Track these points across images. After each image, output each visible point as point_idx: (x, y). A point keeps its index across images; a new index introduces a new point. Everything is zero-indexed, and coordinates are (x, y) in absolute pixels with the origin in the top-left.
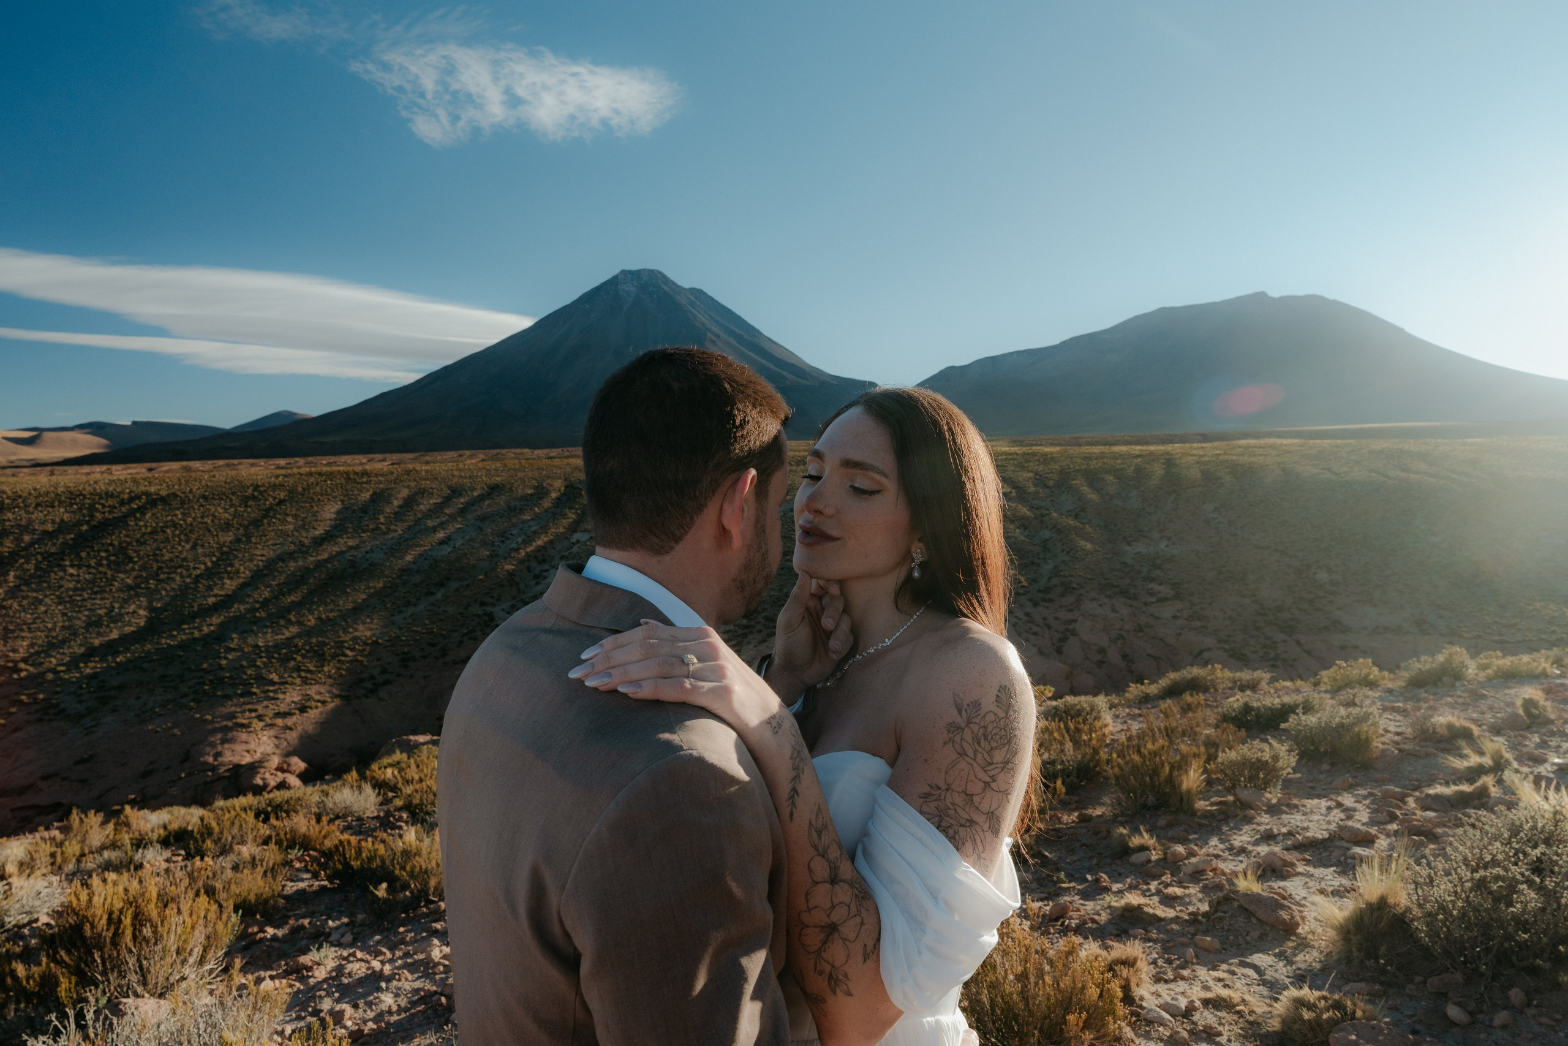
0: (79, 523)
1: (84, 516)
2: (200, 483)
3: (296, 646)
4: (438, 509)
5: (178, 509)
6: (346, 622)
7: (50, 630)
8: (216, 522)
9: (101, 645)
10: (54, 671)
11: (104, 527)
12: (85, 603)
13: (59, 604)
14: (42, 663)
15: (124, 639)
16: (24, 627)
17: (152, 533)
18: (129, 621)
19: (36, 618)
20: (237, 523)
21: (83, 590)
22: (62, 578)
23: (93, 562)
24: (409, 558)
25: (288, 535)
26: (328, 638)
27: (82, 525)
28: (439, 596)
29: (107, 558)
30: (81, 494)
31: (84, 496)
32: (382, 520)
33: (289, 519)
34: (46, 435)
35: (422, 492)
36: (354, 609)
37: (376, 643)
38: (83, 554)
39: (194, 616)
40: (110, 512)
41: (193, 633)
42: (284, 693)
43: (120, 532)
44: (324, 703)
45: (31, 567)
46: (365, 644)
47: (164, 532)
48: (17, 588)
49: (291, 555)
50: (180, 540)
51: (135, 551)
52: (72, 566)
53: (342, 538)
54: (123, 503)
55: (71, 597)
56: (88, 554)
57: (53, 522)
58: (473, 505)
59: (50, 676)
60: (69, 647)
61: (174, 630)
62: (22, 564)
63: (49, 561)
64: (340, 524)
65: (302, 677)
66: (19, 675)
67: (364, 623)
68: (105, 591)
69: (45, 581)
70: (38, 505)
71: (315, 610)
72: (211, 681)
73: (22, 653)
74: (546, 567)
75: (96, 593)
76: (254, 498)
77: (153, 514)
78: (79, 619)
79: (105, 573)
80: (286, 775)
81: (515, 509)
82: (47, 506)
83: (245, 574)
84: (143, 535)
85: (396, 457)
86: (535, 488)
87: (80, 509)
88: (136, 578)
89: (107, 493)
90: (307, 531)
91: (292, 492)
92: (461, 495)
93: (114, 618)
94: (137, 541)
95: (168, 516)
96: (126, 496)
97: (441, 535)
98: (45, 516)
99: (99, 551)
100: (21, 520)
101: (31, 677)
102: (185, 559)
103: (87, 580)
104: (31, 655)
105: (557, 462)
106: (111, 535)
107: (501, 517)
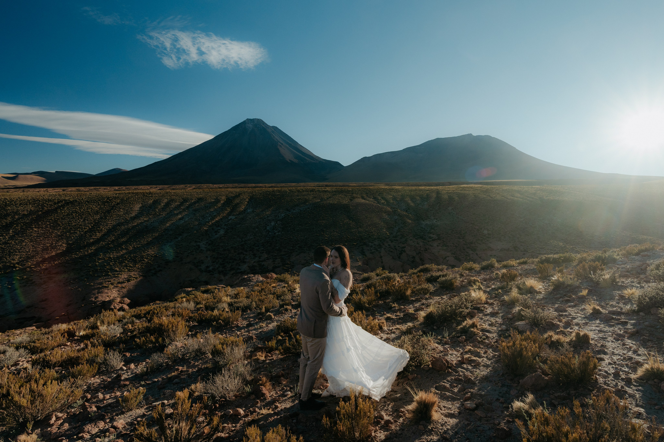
0: (38, 211)
1: (40, 208)
2: (86, 196)
3: (125, 257)
4: (178, 207)
5: (77, 206)
6: (145, 249)
7: (27, 252)
8: (93, 211)
9: (48, 257)
10: (30, 267)
11: (48, 213)
12: (41, 242)
13: (31, 242)
14: (25, 264)
15: (57, 255)
16: (17, 251)
17: (67, 215)
18: (59, 248)
19: (22, 247)
20: (101, 211)
21: (40, 237)
22: (31, 232)
23: (44, 226)
24: (168, 225)
25: (121, 216)
26: (138, 255)
27: (39, 212)
28: (179, 239)
29: (50, 225)
30: (38, 200)
31: (39, 201)
32: (157, 211)
33: (121, 210)
34: (20, 176)
35: (172, 200)
36: (147, 244)
37: (156, 256)
38: (40, 223)
39: (85, 247)
40: (50, 207)
41: (85, 253)
42: (121, 275)
43: (54, 215)
44: (136, 278)
45: (19, 228)
46: (152, 256)
47: (72, 215)
48: (14, 236)
49: (122, 224)
50: (79, 218)
51: (61, 222)
52: (35, 227)
53: (142, 217)
54: (55, 203)
55: (35, 239)
56: (42, 223)
57: (27, 211)
58: (192, 205)
59: (28, 269)
60: (35, 259)
61: (78, 252)
62: (15, 227)
63: (26, 226)
64: (141, 212)
65: (128, 269)
66: (16, 269)
67: (151, 249)
68: (49, 237)
69: (25, 233)
70: (20, 204)
71: (132, 244)
72: (93, 271)
73: (16, 261)
74: (219, 228)
75: (46, 238)
76: (107, 202)
77: (67, 208)
78: (39, 248)
79: (49, 230)
80: (123, 305)
81: (207, 207)
82: (24, 205)
83: (105, 230)
84: (64, 216)
85: (161, 187)
86: (215, 199)
87: (38, 206)
88: (61, 232)
89: (48, 200)
90: (129, 215)
91: (122, 200)
92: (187, 202)
93: (53, 248)
94: (61, 218)
95: (74, 208)
96: (56, 201)
97: (180, 216)
98: (24, 208)
99: (46, 222)
100: (14, 210)
101: (20, 270)
102: (81, 225)
103: (42, 233)
104: (20, 261)
105: (223, 190)
106: (51, 216)
107: (202, 210)
